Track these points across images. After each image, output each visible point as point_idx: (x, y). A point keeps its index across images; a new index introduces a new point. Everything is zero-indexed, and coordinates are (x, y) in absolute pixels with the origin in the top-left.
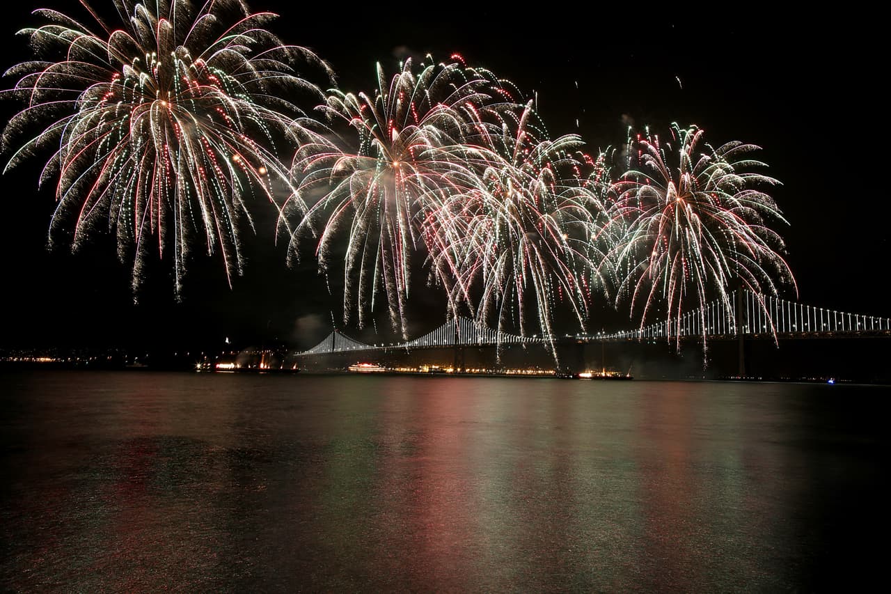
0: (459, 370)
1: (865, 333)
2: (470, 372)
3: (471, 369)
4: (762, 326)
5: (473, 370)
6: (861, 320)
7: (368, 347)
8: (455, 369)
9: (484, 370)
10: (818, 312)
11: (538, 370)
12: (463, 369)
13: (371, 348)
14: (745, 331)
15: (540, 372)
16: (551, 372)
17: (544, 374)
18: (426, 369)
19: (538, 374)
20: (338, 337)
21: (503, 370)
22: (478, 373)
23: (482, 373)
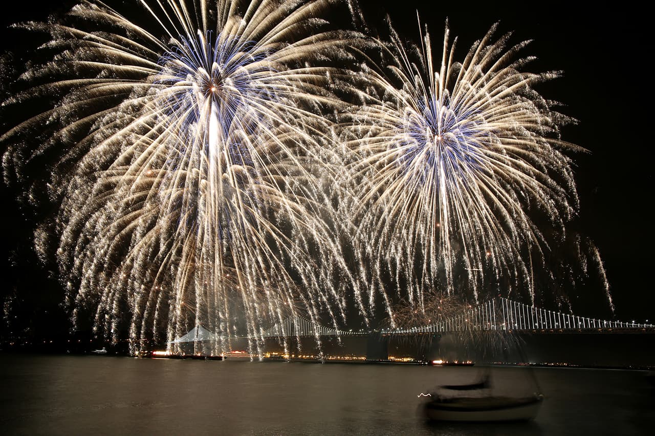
0: (293, 356)
2: (302, 358)
3: (302, 356)
4: (514, 324)
5: (304, 356)
6: (581, 320)
9: (312, 356)
11: (352, 356)
12: (297, 356)
14: (502, 329)
15: (354, 358)
16: (363, 358)
17: (358, 360)
18: (268, 355)
19: (353, 360)
21: (327, 356)
22: (307, 359)
23: (311, 359)
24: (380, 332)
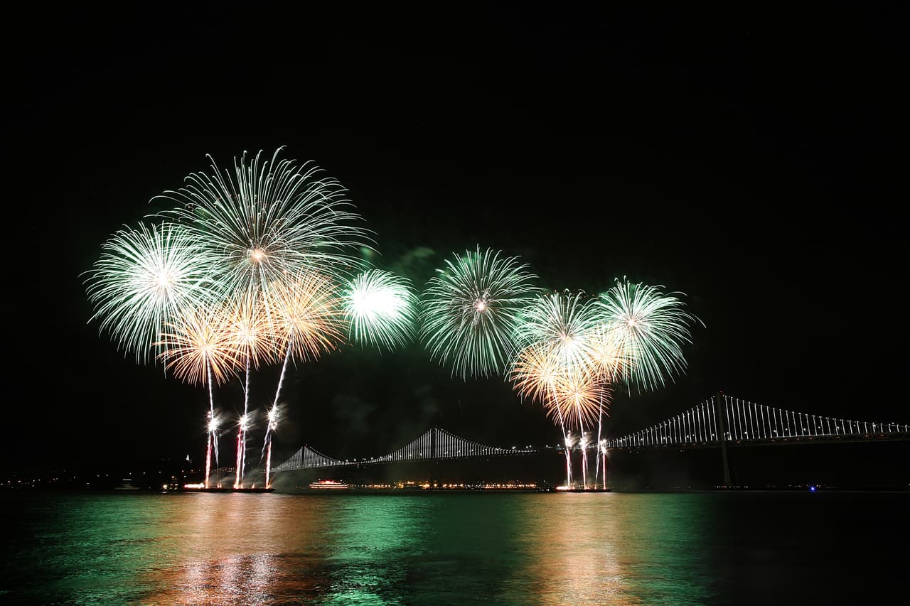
0: (435, 485)
1: (845, 438)
2: (448, 488)
3: (448, 485)
4: (743, 432)
5: (451, 486)
6: (839, 424)
7: (339, 463)
8: (432, 485)
9: (462, 485)
10: (797, 416)
11: (518, 484)
12: (440, 485)
13: (343, 463)
14: (727, 439)
15: (520, 486)
16: (533, 485)
17: (525, 488)
18: (401, 486)
19: (519, 488)
20: (308, 453)
21: (482, 485)
22: (455, 489)
23: (460, 488)
24: (555, 449)
